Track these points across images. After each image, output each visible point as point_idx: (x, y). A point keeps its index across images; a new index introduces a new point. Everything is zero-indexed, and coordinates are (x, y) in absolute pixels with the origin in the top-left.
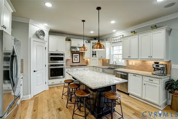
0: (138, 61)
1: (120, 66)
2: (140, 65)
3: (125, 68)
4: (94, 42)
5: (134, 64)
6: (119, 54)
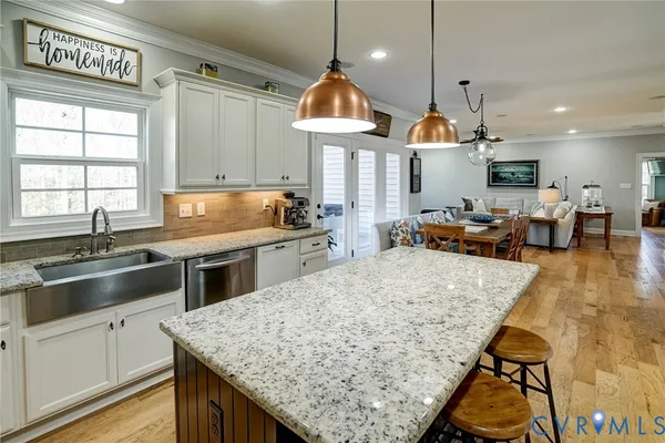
0: (216, 195)
2: (227, 211)
5: (201, 210)
6: (85, 162)
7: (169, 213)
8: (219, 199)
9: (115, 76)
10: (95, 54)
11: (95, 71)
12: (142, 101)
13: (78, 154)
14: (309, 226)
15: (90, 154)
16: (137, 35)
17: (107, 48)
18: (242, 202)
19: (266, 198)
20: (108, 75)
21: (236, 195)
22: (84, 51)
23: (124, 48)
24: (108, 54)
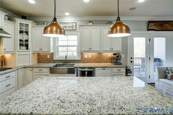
0: (94, 53)
1: (71, 61)
2: (97, 57)
3: (78, 63)
4: (24, 23)
5: (90, 57)
6: (68, 46)
7: (82, 57)
8: (95, 54)
9: (71, 29)
10: (68, 25)
11: (68, 29)
12: (77, 33)
13: (67, 44)
14: (121, 64)
15: (69, 45)
16: (76, 19)
17: (70, 23)
18: (102, 55)
19: (110, 55)
20: (70, 29)
21: (100, 53)
22: (66, 25)
23: (73, 23)
24: (70, 25)
